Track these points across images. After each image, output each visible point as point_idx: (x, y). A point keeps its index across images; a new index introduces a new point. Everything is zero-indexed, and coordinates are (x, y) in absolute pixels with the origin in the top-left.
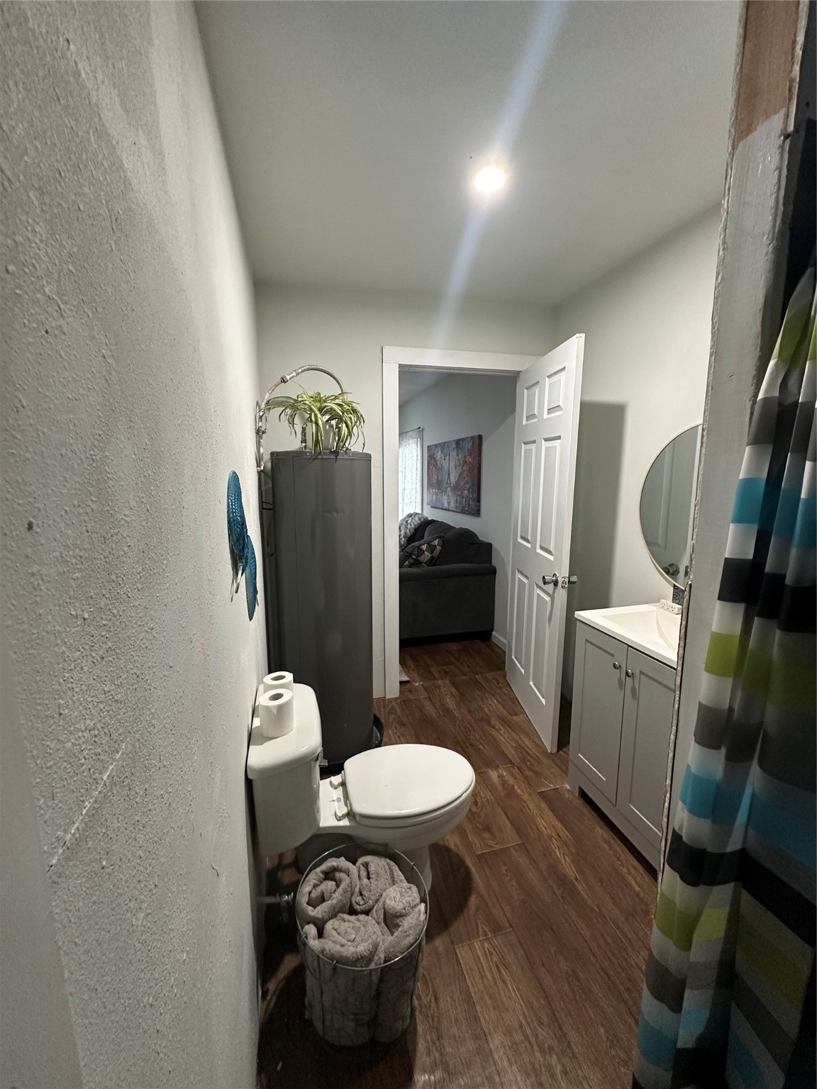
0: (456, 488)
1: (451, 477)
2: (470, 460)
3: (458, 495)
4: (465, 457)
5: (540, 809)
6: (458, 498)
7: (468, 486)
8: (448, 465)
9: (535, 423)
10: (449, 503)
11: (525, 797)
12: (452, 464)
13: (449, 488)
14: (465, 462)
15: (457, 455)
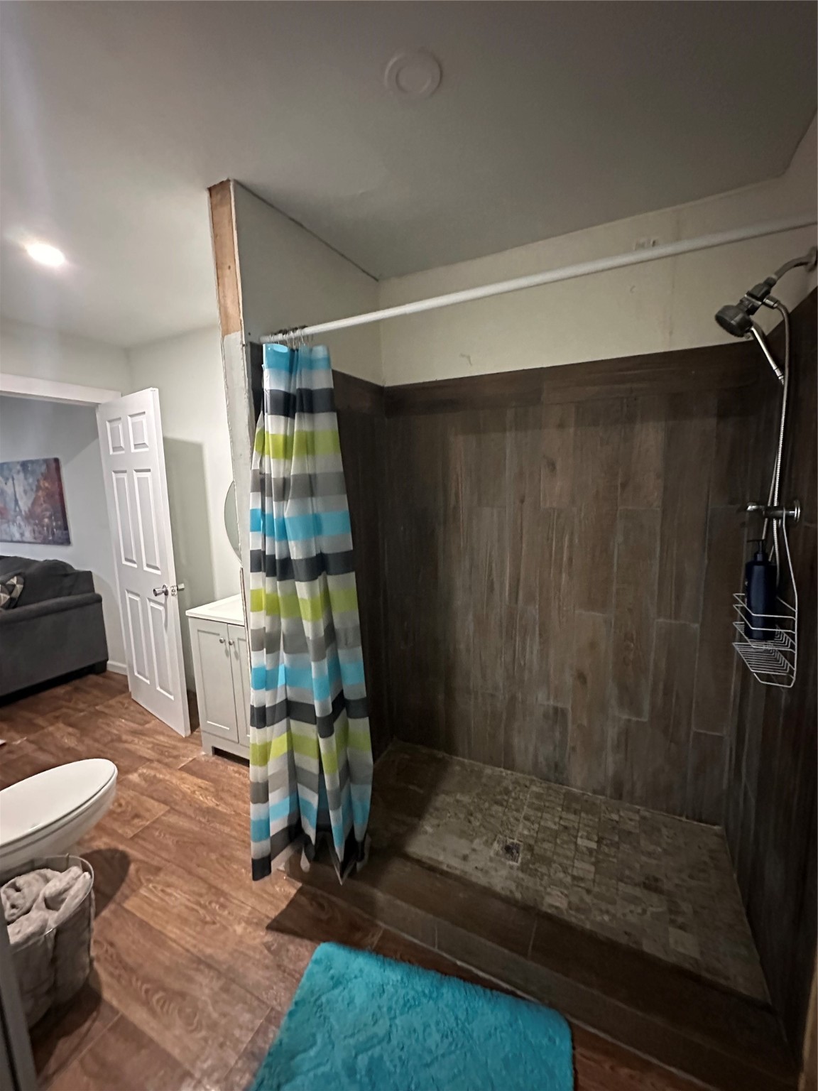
0: (31, 516)
1: (20, 503)
2: (47, 485)
3: (36, 524)
4: (38, 481)
5: (182, 779)
6: (36, 528)
7: (48, 514)
8: (12, 490)
9: (122, 454)
10: (22, 535)
11: (167, 777)
12: (19, 490)
13: (19, 518)
14: (39, 488)
15: (26, 478)
